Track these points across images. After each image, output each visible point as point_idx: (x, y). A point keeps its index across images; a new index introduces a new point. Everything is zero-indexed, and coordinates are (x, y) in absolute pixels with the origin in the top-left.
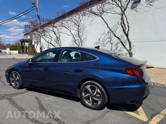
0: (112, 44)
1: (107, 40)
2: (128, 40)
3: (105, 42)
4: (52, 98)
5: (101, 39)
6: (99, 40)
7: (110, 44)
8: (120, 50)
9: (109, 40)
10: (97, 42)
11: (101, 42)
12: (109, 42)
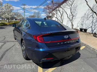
0: (93, 18)
1: (90, 15)
5: (86, 14)
6: (85, 14)
7: (92, 18)
9: (91, 14)
10: (83, 17)
11: (86, 16)
12: (91, 17)
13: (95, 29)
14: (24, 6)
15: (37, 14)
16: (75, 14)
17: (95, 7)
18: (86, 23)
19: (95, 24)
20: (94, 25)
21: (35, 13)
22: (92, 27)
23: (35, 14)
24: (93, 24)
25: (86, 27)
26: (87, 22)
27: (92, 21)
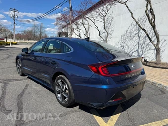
0: (139, 37)
1: (135, 32)
2: (155, 32)
3: (133, 35)
4: (39, 88)
5: (128, 31)
6: (127, 32)
7: (138, 37)
8: (148, 44)
9: (137, 32)
10: (124, 35)
11: (129, 34)
12: (136, 35)
13: (142, 54)
14: (14, 12)
15: (39, 28)
16: (110, 30)
17: (142, 21)
18: (129, 45)
19: (143, 47)
20: (141, 49)
21: (34, 26)
22: (138, 51)
23: (34, 29)
24: (140, 47)
25: (129, 51)
26: (129, 43)
27: (137, 42)
